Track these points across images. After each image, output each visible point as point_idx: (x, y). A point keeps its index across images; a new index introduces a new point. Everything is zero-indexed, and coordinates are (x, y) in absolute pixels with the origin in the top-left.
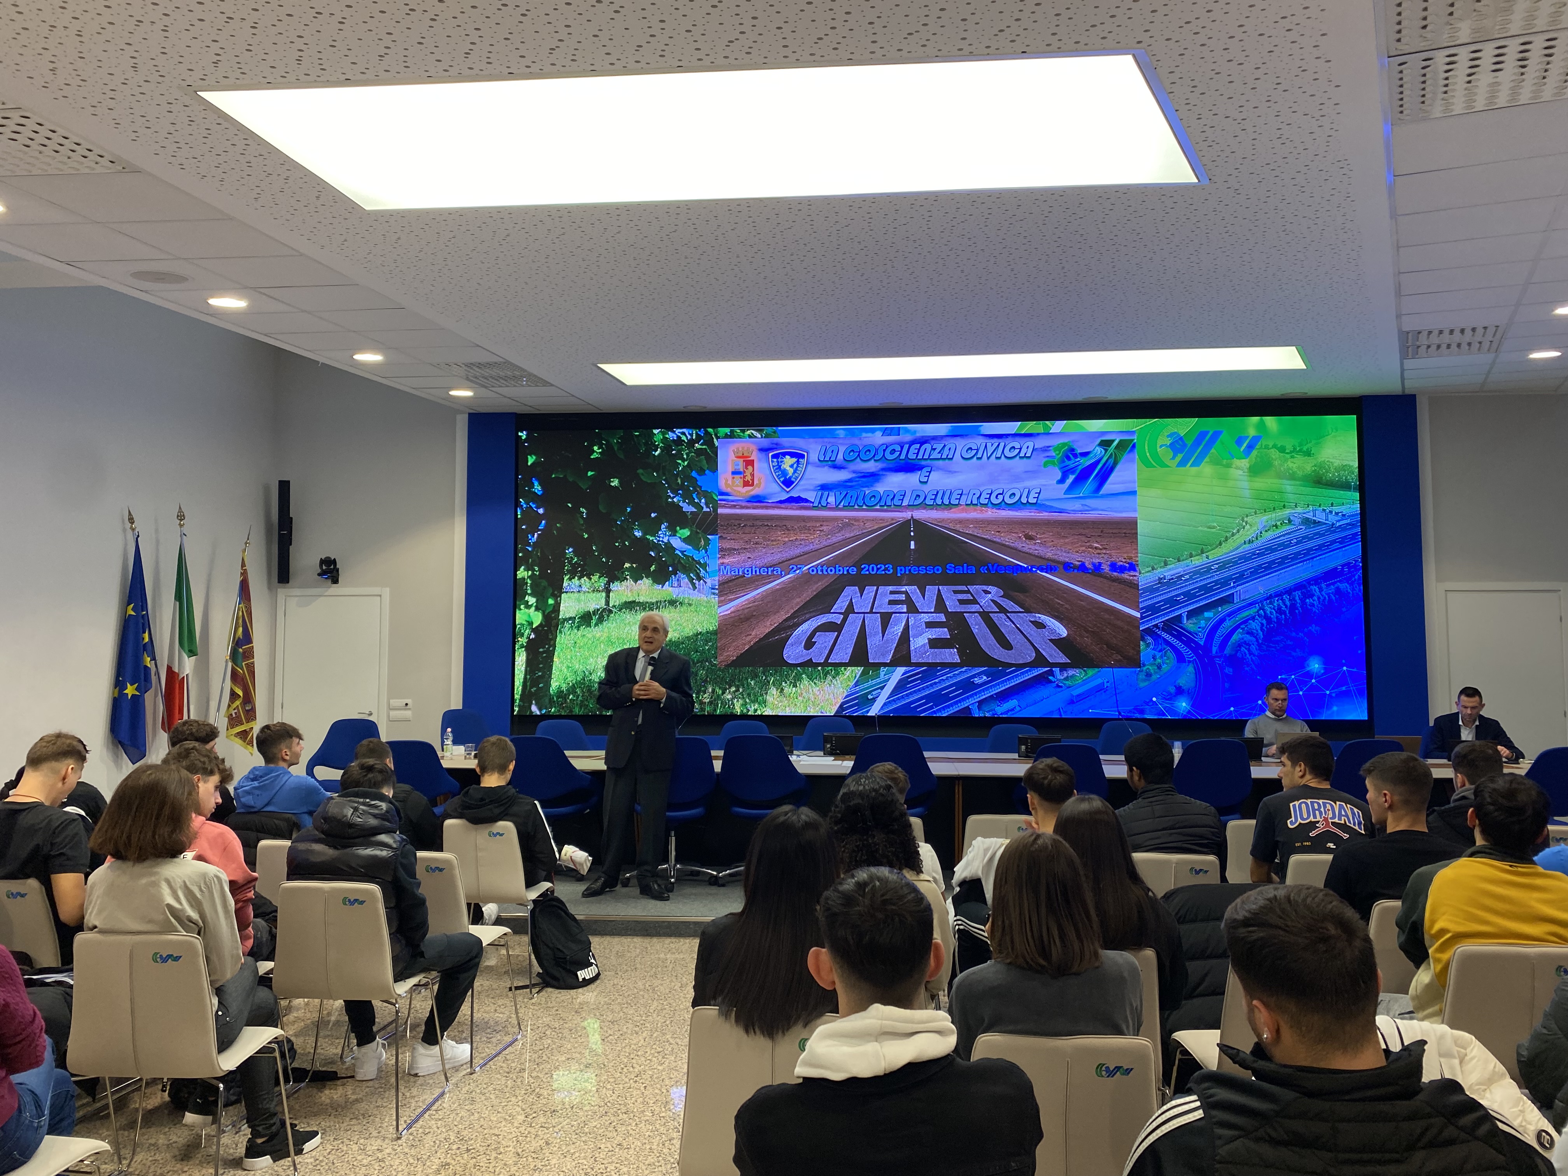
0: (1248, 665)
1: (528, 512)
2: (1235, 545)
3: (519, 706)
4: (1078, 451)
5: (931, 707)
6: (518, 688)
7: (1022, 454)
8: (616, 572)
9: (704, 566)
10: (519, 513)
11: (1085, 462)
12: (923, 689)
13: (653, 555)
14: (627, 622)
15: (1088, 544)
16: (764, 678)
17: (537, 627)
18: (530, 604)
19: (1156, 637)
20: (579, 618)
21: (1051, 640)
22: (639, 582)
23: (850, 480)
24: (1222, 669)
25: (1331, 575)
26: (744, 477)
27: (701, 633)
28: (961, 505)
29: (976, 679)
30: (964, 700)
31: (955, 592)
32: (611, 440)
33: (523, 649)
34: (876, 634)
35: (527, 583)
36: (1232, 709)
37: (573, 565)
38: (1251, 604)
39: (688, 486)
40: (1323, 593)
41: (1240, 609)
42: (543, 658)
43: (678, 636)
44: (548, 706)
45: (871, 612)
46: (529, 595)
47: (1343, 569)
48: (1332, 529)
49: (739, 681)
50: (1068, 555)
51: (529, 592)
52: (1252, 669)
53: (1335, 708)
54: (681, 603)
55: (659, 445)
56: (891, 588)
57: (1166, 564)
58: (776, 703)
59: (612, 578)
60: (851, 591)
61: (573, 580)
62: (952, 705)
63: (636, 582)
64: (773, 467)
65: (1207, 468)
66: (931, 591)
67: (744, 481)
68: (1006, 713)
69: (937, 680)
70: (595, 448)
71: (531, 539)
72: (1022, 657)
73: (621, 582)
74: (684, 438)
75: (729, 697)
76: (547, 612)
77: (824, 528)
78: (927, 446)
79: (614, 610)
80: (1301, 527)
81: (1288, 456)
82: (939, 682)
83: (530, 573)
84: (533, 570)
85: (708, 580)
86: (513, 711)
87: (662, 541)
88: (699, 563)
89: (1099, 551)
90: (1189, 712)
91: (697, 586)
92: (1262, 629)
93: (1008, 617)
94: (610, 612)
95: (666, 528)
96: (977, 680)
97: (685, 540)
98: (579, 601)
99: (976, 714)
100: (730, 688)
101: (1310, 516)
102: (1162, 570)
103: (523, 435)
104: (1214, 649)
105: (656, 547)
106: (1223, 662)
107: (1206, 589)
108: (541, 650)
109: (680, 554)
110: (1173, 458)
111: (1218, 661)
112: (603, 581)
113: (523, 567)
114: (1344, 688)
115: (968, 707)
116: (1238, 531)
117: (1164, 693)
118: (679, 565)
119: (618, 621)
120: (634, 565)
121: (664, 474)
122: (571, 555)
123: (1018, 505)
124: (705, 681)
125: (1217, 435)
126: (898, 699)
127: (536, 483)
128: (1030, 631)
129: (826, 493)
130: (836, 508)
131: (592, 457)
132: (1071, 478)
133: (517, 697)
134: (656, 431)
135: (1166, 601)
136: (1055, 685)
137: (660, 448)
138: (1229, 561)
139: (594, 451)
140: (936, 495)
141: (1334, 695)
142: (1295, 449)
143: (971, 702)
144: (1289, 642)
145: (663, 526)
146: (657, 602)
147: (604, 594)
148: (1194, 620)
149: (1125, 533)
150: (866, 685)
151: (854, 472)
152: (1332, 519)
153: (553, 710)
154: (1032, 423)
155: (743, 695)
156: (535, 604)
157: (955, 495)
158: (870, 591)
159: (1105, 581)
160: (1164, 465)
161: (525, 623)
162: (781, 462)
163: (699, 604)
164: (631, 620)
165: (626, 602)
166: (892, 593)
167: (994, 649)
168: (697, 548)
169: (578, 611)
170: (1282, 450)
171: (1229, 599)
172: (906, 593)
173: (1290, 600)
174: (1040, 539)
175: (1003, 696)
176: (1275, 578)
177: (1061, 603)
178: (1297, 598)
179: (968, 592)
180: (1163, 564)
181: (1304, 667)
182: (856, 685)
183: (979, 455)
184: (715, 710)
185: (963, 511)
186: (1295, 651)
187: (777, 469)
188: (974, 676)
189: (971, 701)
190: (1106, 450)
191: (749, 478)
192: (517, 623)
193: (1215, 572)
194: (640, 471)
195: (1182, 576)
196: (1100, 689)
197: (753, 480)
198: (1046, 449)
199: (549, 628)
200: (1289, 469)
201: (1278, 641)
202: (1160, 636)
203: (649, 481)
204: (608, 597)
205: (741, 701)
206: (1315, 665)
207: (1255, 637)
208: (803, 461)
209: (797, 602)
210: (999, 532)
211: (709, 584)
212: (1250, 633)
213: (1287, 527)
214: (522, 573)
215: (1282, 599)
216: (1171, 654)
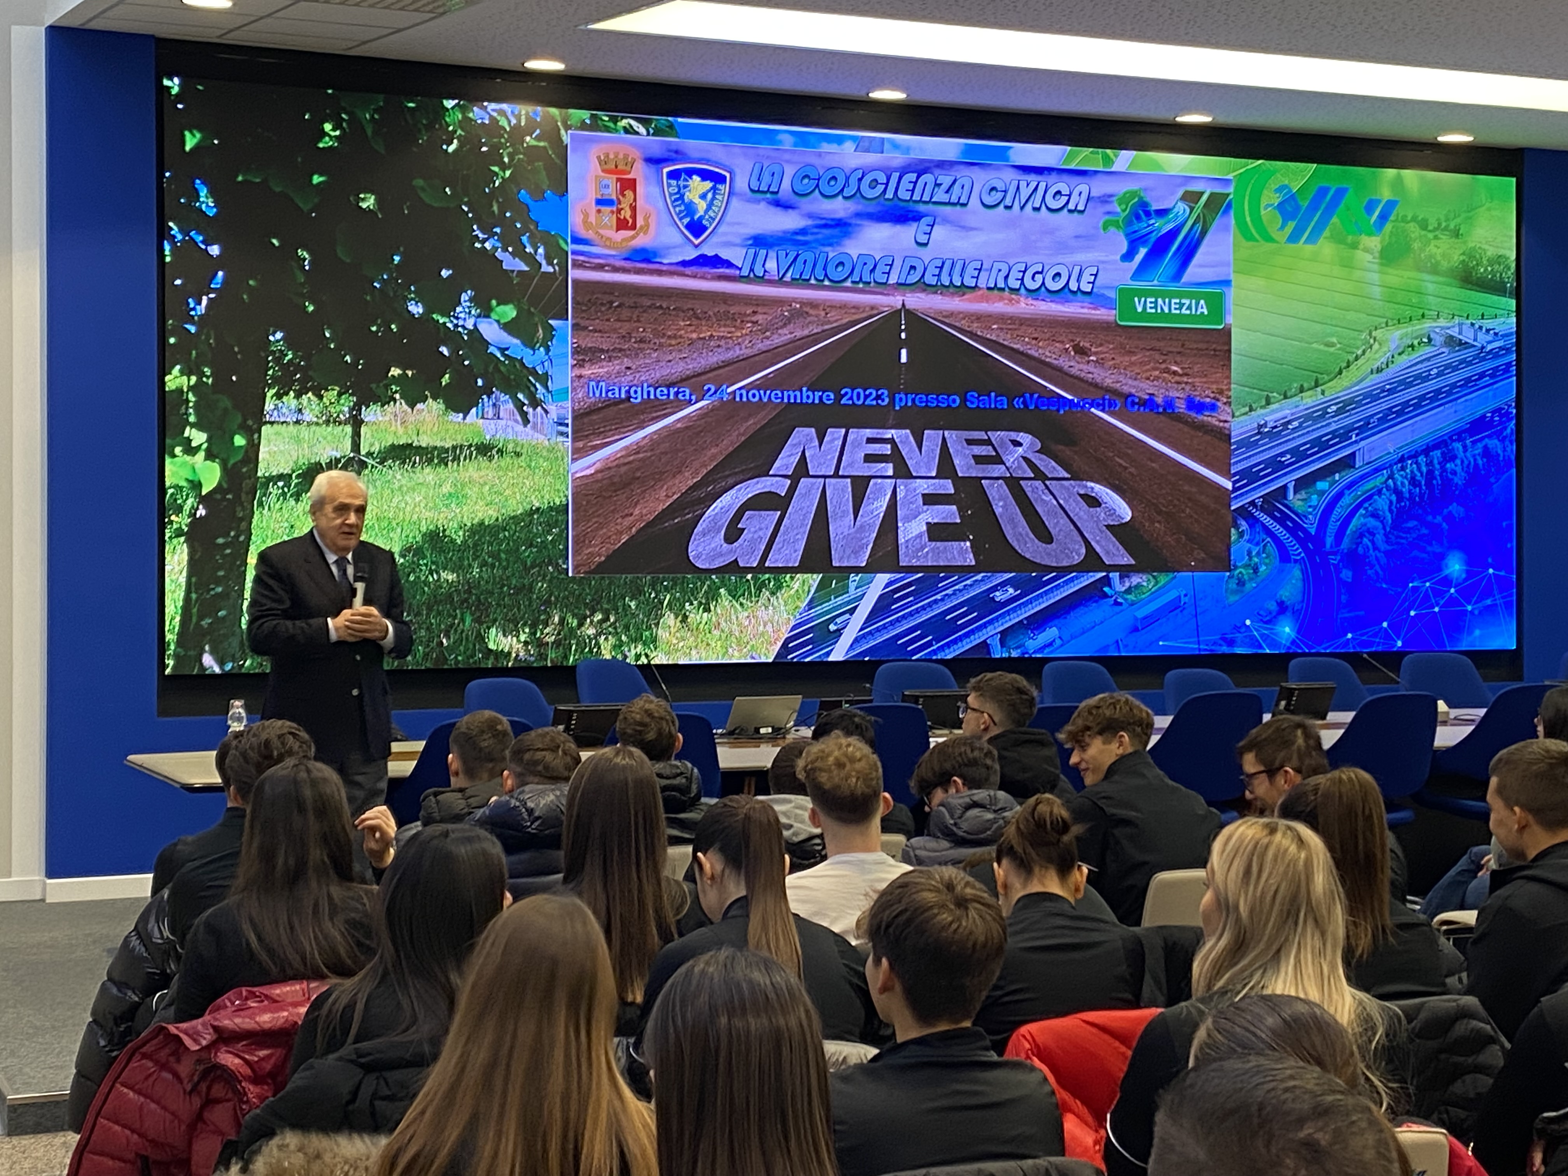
0: (1372, 567)
1: (187, 249)
2: (1360, 374)
3: (176, 656)
4: (1154, 207)
5: (929, 644)
6: (173, 619)
7: (1071, 206)
8: (374, 386)
9: (544, 379)
10: (167, 252)
11: (1163, 226)
12: (917, 611)
13: (446, 352)
14: (396, 486)
15: (1163, 366)
16: (653, 595)
17: (210, 493)
18: (194, 444)
19: (1253, 522)
20: (298, 477)
21: (1108, 527)
22: (419, 406)
23: (803, 231)
24: (1338, 571)
25: (1478, 426)
26: (619, 211)
27: (538, 509)
28: (980, 289)
29: (997, 593)
30: (979, 628)
31: (970, 442)
32: (359, 113)
33: (182, 539)
34: (845, 513)
35: (187, 401)
36: (1349, 636)
37: (284, 367)
38: (1377, 470)
39: (513, 220)
40: (1468, 454)
41: (1362, 477)
42: (224, 556)
43: (495, 515)
44: (238, 655)
45: (836, 475)
46: (193, 426)
47: (1492, 417)
48: (1482, 354)
49: (609, 602)
50: (1135, 383)
51: (192, 419)
52: (1377, 573)
53: (1477, 632)
54: (500, 452)
55: (455, 131)
56: (869, 433)
57: (1268, 403)
58: (675, 641)
59: (365, 398)
60: (803, 435)
61: (285, 399)
62: (960, 639)
63: (412, 406)
64: (671, 195)
65: (1325, 247)
66: (932, 438)
67: (618, 219)
68: (1041, 649)
69: (938, 597)
70: (328, 127)
71: (194, 309)
72: (1067, 555)
73: (383, 406)
74: (503, 122)
75: (591, 631)
76: (232, 462)
77: (759, 318)
78: (927, 178)
79: (370, 461)
80: (1443, 350)
81: (1431, 236)
82: (942, 600)
83: (194, 379)
84: (201, 375)
85: (552, 408)
86: (163, 666)
87: (463, 327)
88: (534, 372)
89: (1177, 378)
90: (1293, 642)
91: (530, 417)
92: (1391, 511)
93: (1047, 487)
94: (363, 465)
95: (471, 300)
96: (999, 596)
97: (508, 327)
98: (298, 440)
99: (998, 653)
100: (592, 614)
101: (1454, 332)
102: (1263, 411)
103: (174, 85)
104: (1329, 541)
105: (451, 337)
106: (1340, 561)
107: (1320, 444)
108: (220, 541)
109: (499, 355)
110: (1282, 228)
111: (1334, 560)
112: (347, 403)
113: (178, 367)
114: (1489, 602)
115: (985, 641)
116: (1364, 352)
117: (1262, 612)
118: (496, 376)
119: (378, 483)
120: (410, 373)
121: (467, 195)
122: (281, 346)
123: (1064, 294)
124: (548, 603)
125: (1341, 193)
126: (878, 630)
127: (203, 192)
128: (1078, 510)
129: (763, 252)
130: (780, 282)
131: (321, 145)
132: (1143, 251)
133: (170, 637)
134: (449, 104)
135: (1268, 463)
136: (1111, 601)
137: (459, 138)
138: (1351, 401)
139: (324, 134)
140: (941, 268)
141: (1476, 612)
142: (1439, 224)
143: (991, 633)
144: (1425, 531)
145: (464, 297)
146: (454, 448)
147: (349, 429)
148: (1303, 495)
149: (1215, 350)
150: (826, 606)
151: (810, 216)
152: (1482, 338)
153: (248, 663)
154: (1087, 151)
155: (615, 628)
156: (205, 446)
157: (970, 271)
158: (835, 434)
159: (1186, 429)
160: (1270, 239)
161: (184, 484)
162: (685, 187)
163: (535, 451)
164: (404, 482)
165: (393, 446)
166: (870, 441)
167: (1026, 543)
168: (530, 343)
169: (296, 463)
170: (1424, 226)
171: (1348, 462)
172: (891, 441)
173: (1427, 465)
174: (1096, 353)
175: (1038, 622)
176: (1410, 429)
177: (1124, 464)
178: (1436, 461)
179: (988, 442)
180: (1263, 403)
181: (1440, 569)
182: (811, 605)
183: (1008, 202)
184: (566, 657)
185: (983, 299)
186: (1431, 544)
187: (676, 200)
188: (994, 589)
189: (991, 630)
190: (1192, 209)
191: (627, 214)
192: (168, 484)
193: (1333, 417)
194: (419, 182)
195: (1289, 422)
196: (1175, 606)
197: (634, 217)
198: (1105, 199)
199: (237, 497)
200: (1431, 256)
201: (1409, 528)
202: (1257, 520)
203: (436, 205)
204: (356, 435)
205: (612, 640)
206: (1455, 566)
207: (1382, 522)
208: (724, 188)
209: (715, 454)
210: (1036, 339)
211: (553, 415)
212: (1375, 515)
213: (1428, 349)
214: (175, 380)
215: (1416, 463)
216: (1272, 548)
